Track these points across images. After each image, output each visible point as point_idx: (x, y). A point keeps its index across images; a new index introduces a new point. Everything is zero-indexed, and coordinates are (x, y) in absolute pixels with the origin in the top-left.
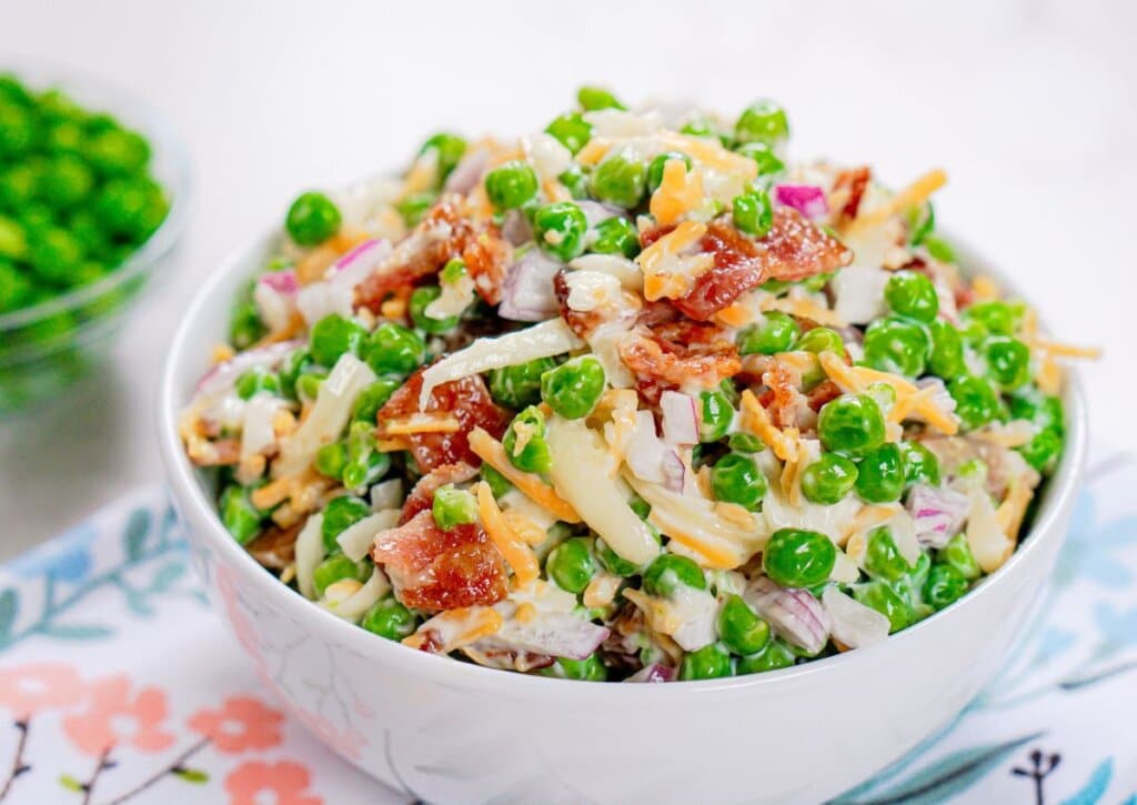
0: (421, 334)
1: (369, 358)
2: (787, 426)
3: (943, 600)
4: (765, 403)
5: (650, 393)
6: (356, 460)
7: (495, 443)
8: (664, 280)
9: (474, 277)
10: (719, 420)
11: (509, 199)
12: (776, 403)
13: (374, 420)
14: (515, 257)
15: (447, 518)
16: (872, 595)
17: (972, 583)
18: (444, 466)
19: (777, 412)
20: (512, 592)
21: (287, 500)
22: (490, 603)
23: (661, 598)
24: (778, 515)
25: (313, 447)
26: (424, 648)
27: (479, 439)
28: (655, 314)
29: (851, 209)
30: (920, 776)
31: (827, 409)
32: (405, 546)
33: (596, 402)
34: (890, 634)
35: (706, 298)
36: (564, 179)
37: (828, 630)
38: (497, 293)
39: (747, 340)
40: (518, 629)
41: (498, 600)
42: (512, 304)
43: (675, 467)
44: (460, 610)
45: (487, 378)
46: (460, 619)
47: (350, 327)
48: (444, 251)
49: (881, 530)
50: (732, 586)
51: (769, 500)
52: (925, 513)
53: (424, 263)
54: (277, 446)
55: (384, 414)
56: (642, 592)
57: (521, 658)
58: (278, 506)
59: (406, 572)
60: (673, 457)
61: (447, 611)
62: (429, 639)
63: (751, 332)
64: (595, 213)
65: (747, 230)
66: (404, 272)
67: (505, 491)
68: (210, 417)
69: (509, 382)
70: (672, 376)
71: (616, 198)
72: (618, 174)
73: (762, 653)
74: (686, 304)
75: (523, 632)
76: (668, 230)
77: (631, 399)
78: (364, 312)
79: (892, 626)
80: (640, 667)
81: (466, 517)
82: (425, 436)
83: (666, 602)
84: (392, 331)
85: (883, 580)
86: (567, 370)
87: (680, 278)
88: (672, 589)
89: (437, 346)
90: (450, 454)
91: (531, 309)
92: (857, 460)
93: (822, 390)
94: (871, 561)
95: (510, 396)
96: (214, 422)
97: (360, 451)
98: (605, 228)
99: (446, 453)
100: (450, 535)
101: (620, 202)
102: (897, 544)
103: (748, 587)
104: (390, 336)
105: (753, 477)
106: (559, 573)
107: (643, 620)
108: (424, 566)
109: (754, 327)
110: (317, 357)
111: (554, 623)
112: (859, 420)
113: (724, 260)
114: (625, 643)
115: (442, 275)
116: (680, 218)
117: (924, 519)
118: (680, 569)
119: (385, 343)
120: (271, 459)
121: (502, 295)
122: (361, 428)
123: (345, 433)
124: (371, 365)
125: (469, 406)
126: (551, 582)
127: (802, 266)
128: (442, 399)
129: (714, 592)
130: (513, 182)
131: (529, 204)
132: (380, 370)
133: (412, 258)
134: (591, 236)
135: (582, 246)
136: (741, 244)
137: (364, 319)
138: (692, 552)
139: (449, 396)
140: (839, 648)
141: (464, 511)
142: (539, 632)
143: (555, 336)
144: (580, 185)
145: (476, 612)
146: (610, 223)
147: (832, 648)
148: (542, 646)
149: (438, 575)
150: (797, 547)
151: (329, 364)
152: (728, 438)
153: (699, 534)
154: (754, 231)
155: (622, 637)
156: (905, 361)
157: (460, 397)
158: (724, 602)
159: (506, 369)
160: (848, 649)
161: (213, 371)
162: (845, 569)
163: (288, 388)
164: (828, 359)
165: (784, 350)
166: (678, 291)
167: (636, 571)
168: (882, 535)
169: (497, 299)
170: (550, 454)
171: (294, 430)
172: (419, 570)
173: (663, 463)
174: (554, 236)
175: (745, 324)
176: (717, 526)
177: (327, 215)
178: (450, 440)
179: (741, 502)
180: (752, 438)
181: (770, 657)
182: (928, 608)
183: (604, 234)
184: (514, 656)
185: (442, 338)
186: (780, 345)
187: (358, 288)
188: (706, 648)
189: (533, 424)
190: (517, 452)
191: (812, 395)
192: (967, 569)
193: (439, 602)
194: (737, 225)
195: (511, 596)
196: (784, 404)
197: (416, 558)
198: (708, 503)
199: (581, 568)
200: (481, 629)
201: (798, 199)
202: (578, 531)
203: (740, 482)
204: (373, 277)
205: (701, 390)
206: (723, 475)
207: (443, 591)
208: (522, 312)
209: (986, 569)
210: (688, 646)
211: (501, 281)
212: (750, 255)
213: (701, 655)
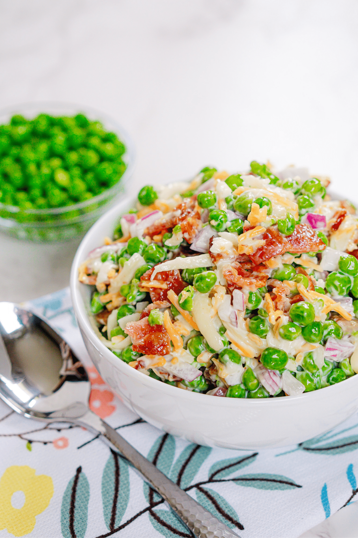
0: (165, 249)
1: (144, 256)
2: (279, 309)
3: (333, 382)
4: (273, 299)
5: (231, 288)
6: (132, 292)
7: (176, 296)
8: (245, 247)
9: (183, 233)
10: (254, 303)
11: (204, 205)
12: (277, 300)
13: (139, 279)
14: (202, 227)
15: (153, 322)
16: (302, 376)
17: (348, 377)
18: (159, 301)
19: (276, 303)
20: (172, 352)
21: (111, 301)
22: (163, 355)
23: (223, 364)
24: (272, 341)
25: (120, 284)
26: (137, 368)
27: (171, 294)
28: (243, 258)
29: (336, 227)
30: (338, 441)
31: (294, 305)
32: (136, 329)
33: (211, 288)
34: (304, 392)
35: (259, 257)
36: (227, 201)
37: (281, 388)
38: (191, 240)
39: (275, 273)
40: (171, 366)
41: (166, 354)
42: (195, 245)
43: (234, 318)
44: (151, 355)
45: (181, 271)
46: (152, 358)
47: (141, 242)
48: (176, 221)
49: (310, 353)
50: (252, 364)
51: (270, 335)
52: (330, 349)
53: (169, 224)
54: (109, 281)
55: (142, 278)
56: (218, 360)
57: (171, 376)
58: (108, 303)
59: (135, 338)
60: (234, 314)
61: (147, 355)
62: (139, 364)
63: (276, 271)
64: (232, 216)
65: (282, 232)
66: (163, 226)
67: (178, 314)
68: (90, 267)
69: (187, 274)
70: (239, 284)
71: (241, 211)
72: (243, 202)
73: (256, 390)
74: (252, 257)
75: (172, 367)
76: (252, 228)
77: (224, 290)
78: (148, 238)
79: (306, 389)
80: (216, 387)
81: (159, 323)
82: (155, 289)
83: (224, 366)
84: (154, 247)
85: (308, 372)
86: (202, 275)
87: (252, 247)
88: (226, 362)
89: (170, 255)
90: (162, 297)
91: (202, 248)
92: (303, 326)
93: (297, 297)
94: (304, 364)
95: (187, 279)
96: (90, 269)
97: (134, 289)
98: (234, 222)
99: (161, 296)
100: (153, 328)
101: (242, 213)
102: (314, 360)
103: (258, 365)
104: (153, 249)
105: (264, 326)
106: (191, 348)
107: (217, 371)
108: (141, 338)
109: (278, 269)
110: (129, 252)
111: (184, 367)
112: (302, 312)
113: (270, 243)
114: (211, 378)
115: (173, 229)
116: (258, 224)
117: (329, 351)
118: (231, 355)
119: (150, 251)
120: (107, 285)
121: (193, 241)
122: (136, 282)
123: (131, 282)
124: (144, 258)
125: (173, 281)
126: (188, 351)
127: (301, 249)
128: (164, 276)
129: (244, 365)
130: (206, 199)
131: (211, 208)
132: (148, 261)
133: (167, 221)
134: (228, 224)
135: (224, 228)
136: (278, 237)
137: (147, 240)
138: (238, 349)
139: (165, 276)
140: (286, 395)
141: (158, 320)
142: (177, 369)
143: (207, 260)
144: (231, 203)
145: (157, 357)
146: (236, 221)
147: (282, 394)
148: (177, 374)
149: (145, 341)
150: (272, 355)
151: (131, 254)
152: (258, 309)
153: (242, 343)
154: (285, 233)
155: (210, 375)
156: (339, 289)
157: (170, 276)
158: (246, 369)
159: (187, 269)
160: (288, 395)
161: (93, 251)
162: (292, 365)
163: (117, 260)
164: (300, 287)
165: (288, 280)
166: (250, 252)
167: (217, 352)
168: (310, 355)
169: (191, 242)
170: (193, 305)
171: (115, 277)
172: (139, 339)
173: (230, 315)
174: (213, 223)
175: (275, 267)
176: (248, 341)
177: (152, 196)
178: (163, 292)
179: (257, 334)
180: (265, 311)
181: (259, 392)
182: (327, 384)
183: (232, 224)
184: (169, 375)
185: (173, 252)
186: (286, 277)
187: (148, 228)
188: (236, 385)
189: (189, 292)
190: (181, 302)
191: (292, 299)
192: (347, 372)
193: (144, 351)
194: (279, 230)
195: (171, 353)
196: (279, 301)
197: (139, 334)
198: (247, 332)
199: (198, 347)
200: (158, 364)
201: (315, 220)
202: (199, 335)
203: (258, 327)
204: (153, 225)
205: (249, 291)
206: (252, 323)
207: (146, 347)
208: (198, 249)
209: (356, 372)
210: (229, 383)
211: (194, 235)
212: (280, 243)
213: (234, 387)
